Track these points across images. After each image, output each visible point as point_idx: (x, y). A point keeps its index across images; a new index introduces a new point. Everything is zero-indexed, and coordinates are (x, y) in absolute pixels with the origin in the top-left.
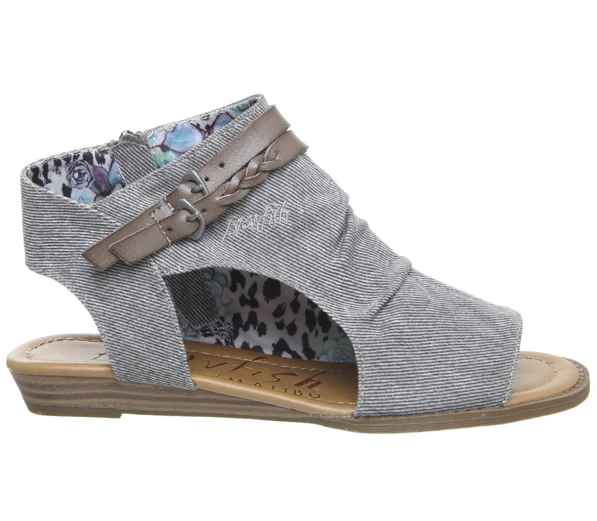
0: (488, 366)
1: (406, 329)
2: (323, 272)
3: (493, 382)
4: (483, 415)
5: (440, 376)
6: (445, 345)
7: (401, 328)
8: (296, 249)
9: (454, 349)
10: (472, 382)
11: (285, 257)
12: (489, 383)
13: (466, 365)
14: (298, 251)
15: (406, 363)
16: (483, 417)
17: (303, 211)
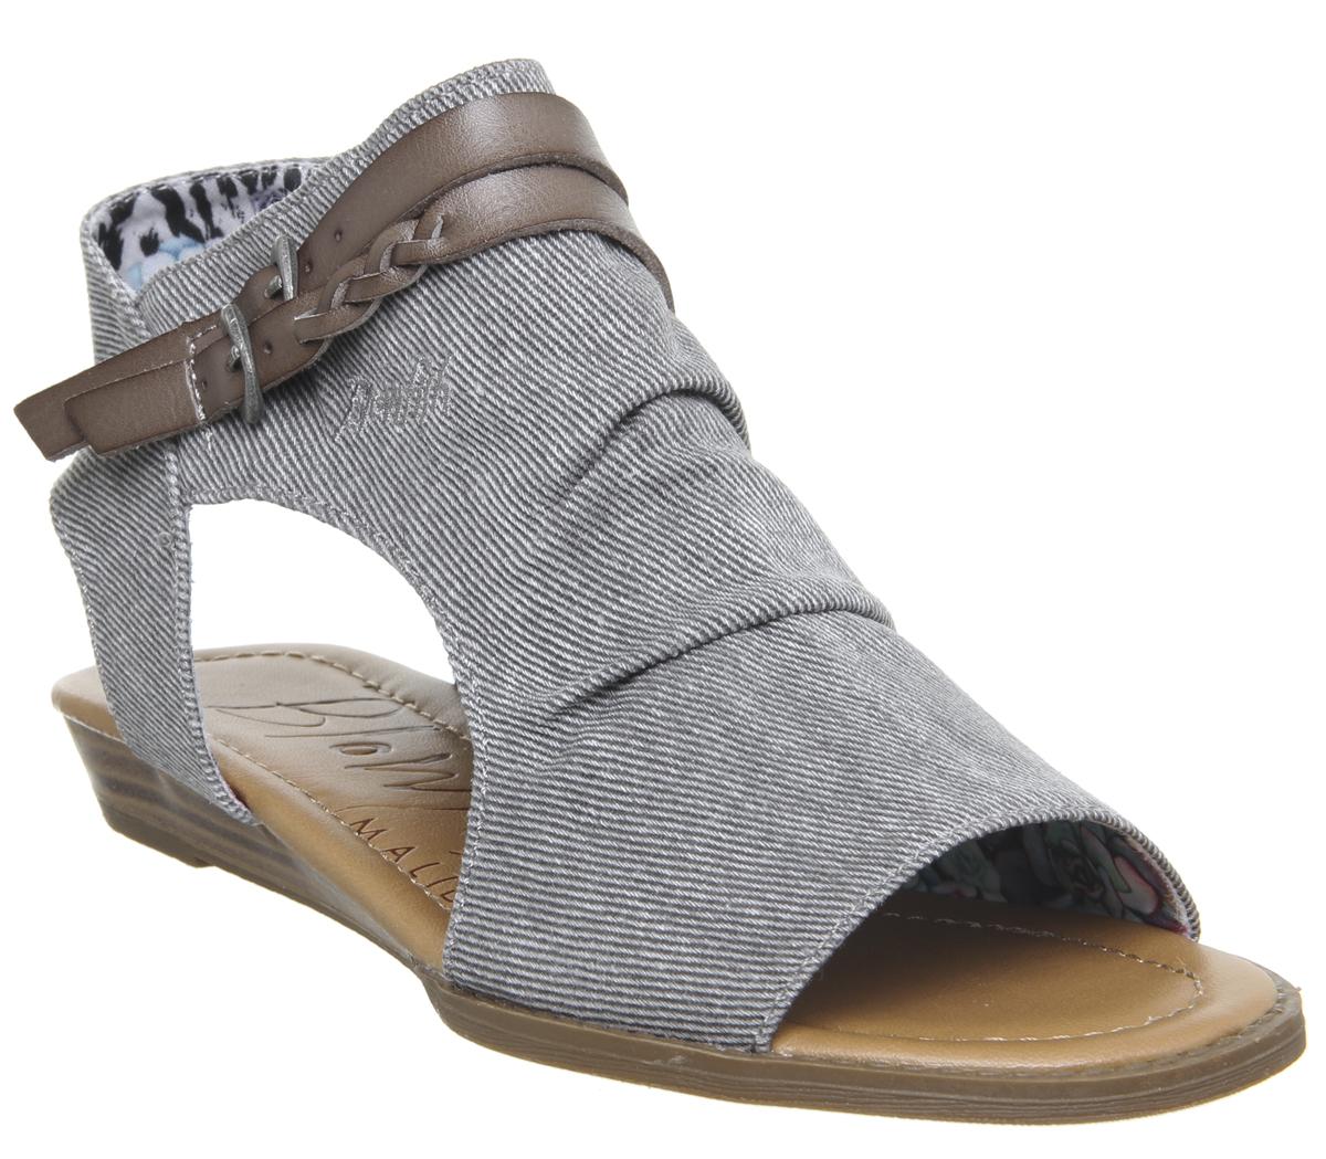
0: (748, 925)
1: (605, 770)
2: (495, 569)
3: (742, 976)
4: (678, 1059)
5: (621, 919)
6: (676, 840)
7: (595, 763)
8: (459, 495)
9: (690, 856)
10: (688, 959)
11: (434, 511)
12: (729, 974)
13: (696, 909)
14: (461, 499)
15: (558, 861)
16: (674, 1064)
17: (479, 389)
